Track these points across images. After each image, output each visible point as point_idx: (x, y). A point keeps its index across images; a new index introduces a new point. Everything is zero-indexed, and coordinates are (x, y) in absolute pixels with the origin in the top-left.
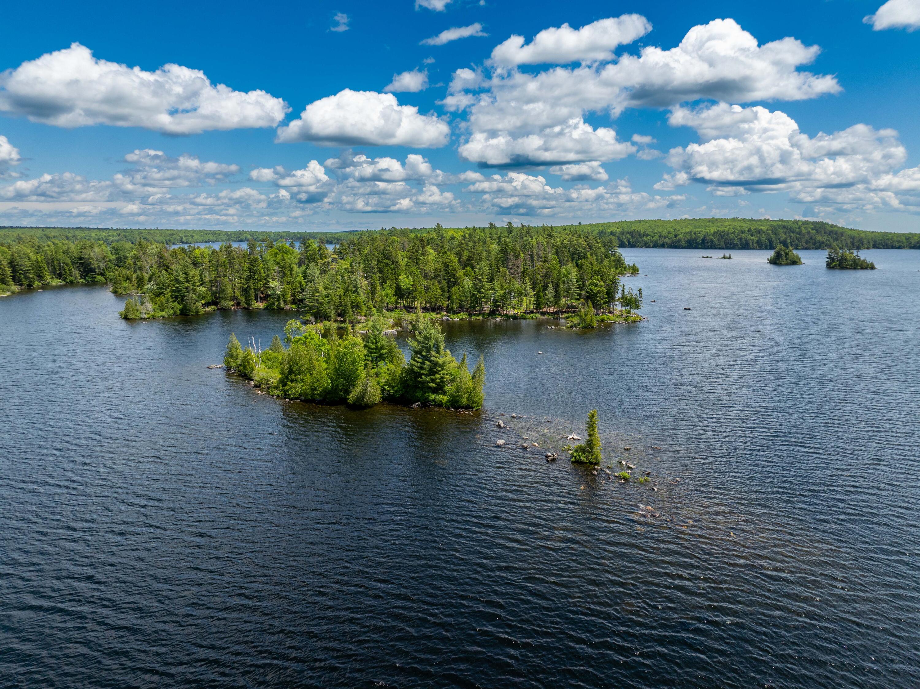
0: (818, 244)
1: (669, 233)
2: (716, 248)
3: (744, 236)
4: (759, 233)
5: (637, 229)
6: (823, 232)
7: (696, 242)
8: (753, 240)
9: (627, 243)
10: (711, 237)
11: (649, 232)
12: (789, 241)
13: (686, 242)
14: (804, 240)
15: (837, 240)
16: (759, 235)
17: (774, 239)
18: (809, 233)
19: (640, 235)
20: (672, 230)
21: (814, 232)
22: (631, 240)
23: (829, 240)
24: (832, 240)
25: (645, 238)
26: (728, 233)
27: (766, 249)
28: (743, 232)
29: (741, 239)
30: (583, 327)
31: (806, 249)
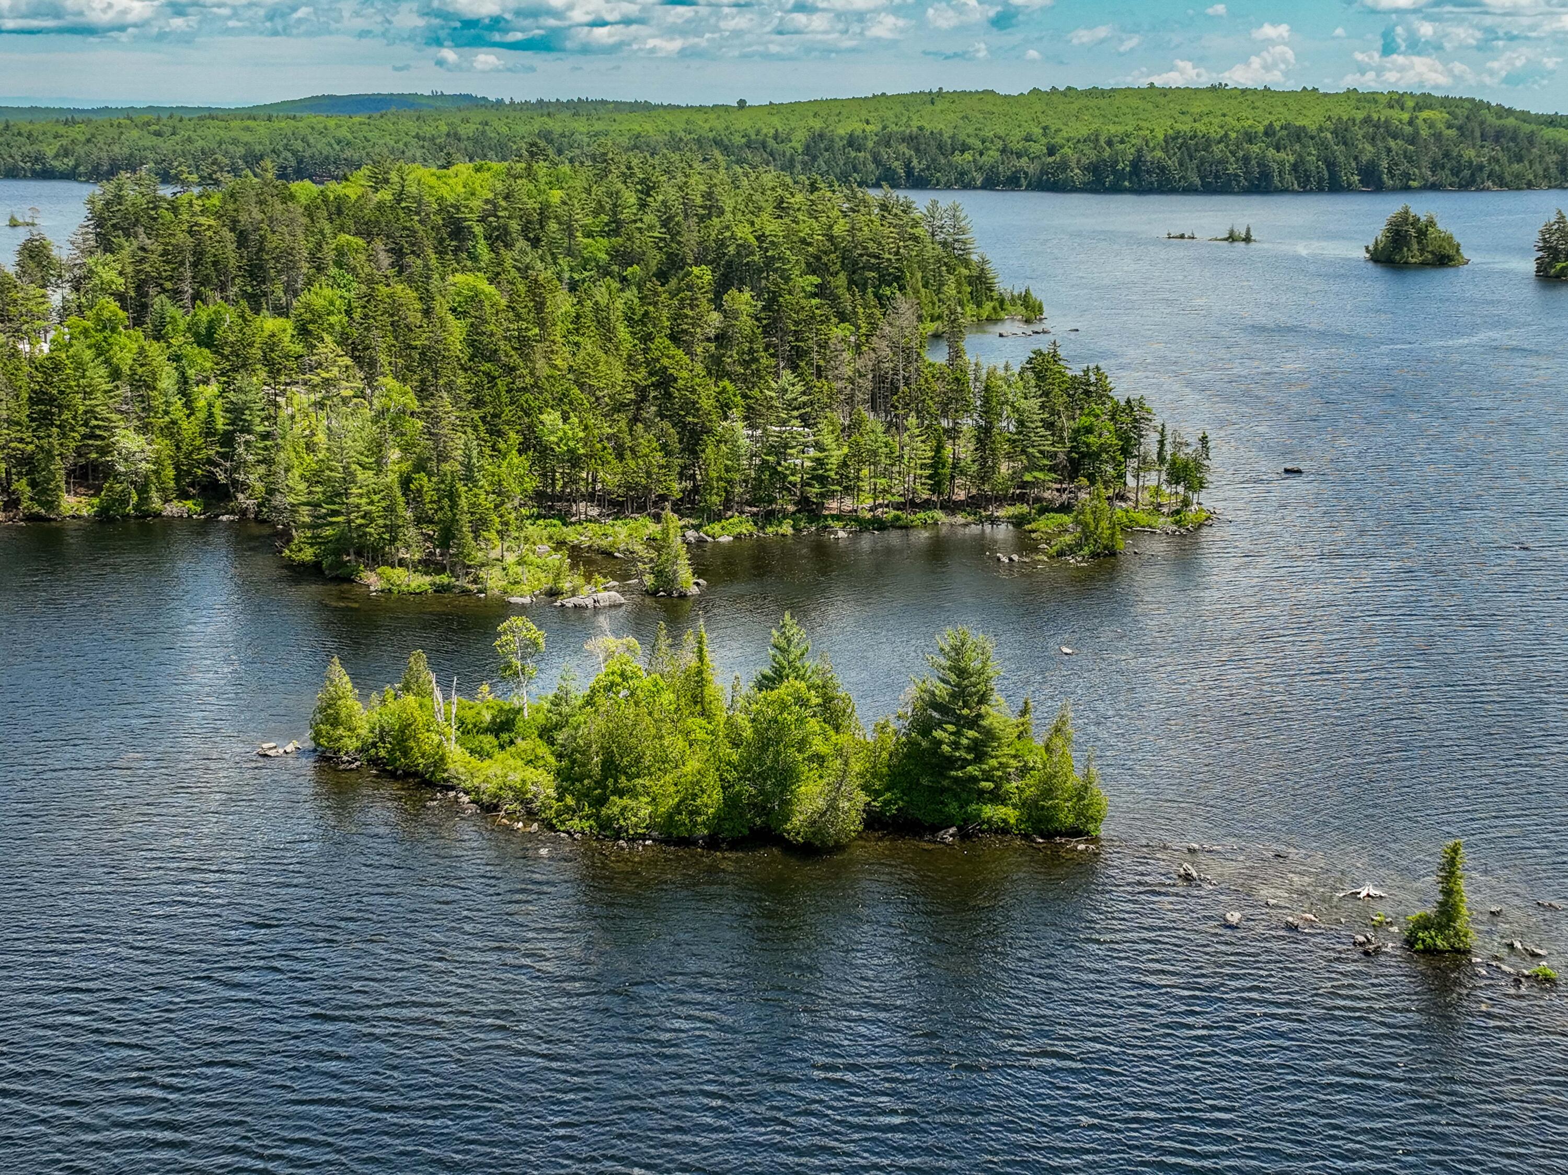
0: (1467, 173)
1: (1028, 138)
2: (1173, 191)
3: (1255, 149)
4: (1299, 139)
5: (928, 127)
6: (1478, 134)
7: (1115, 172)
8: (1281, 164)
9: (901, 172)
10: (1159, 154)
11: (966, 133)
12: (1385, 164)
13: (1085, 169)
14: (1425, 162)
15: (1520, 160)
16: (1297, 147)
17: (1342, 159)
18: (1438, 137)
19: (940, 147)
20: (1037, 131)
21: (1452, 133)
22: (915, 162)
23: (1497, 161)
24: (1504, 160)
25: (957, 158)
26: (1208, 143)
27: (1320, 190)
28: (1250, 138)
29: (1246, 159)
30: (1094, 555)
31: (1434, 187)
